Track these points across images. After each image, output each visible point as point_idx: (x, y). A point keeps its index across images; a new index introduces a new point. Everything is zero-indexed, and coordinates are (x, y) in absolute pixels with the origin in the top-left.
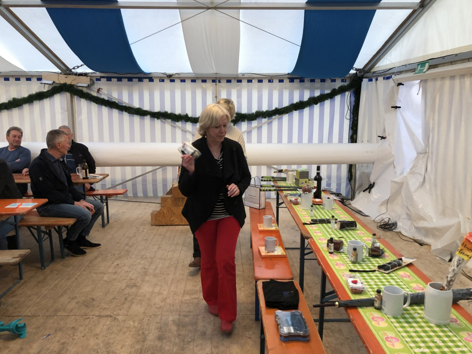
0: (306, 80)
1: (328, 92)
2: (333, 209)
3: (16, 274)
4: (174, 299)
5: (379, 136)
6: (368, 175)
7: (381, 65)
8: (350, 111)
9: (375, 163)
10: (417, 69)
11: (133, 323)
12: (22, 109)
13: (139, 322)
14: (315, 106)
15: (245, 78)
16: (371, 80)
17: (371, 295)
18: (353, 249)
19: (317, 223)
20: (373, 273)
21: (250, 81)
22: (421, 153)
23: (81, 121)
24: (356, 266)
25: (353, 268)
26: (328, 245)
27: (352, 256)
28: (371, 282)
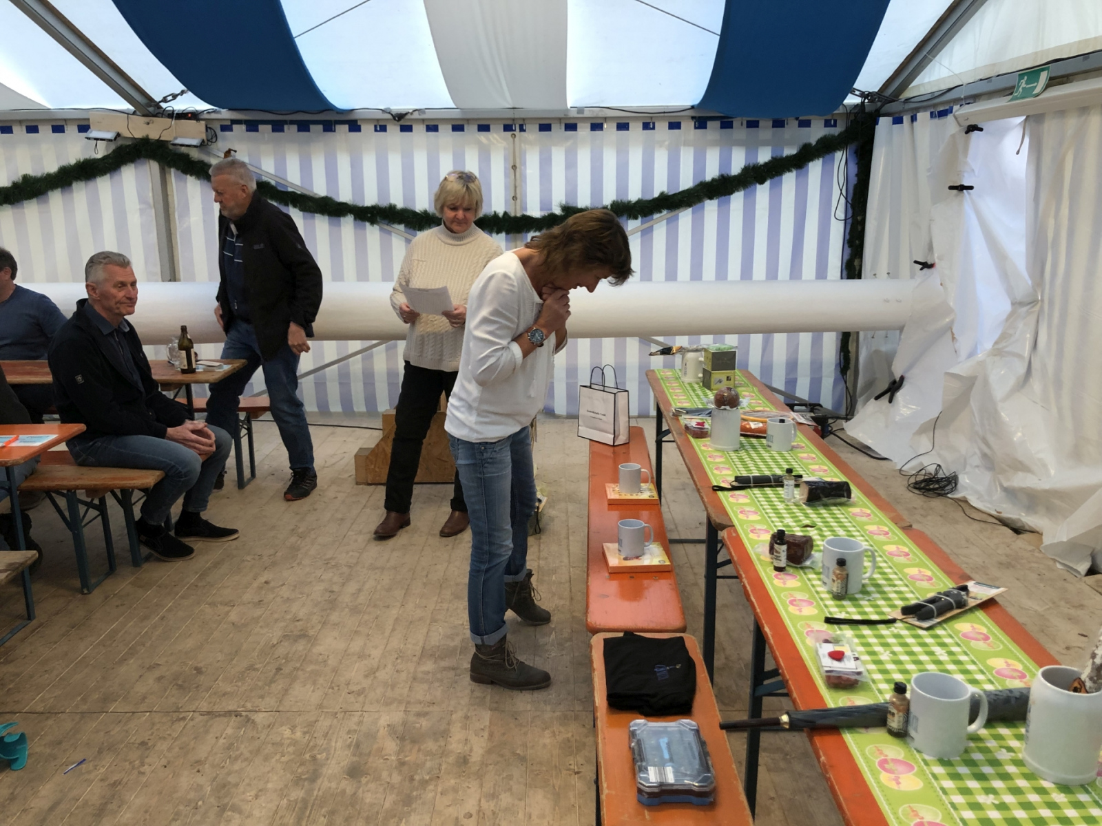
0: (736, 123)
1: (790, 151)
2: (793, 448)
3: (20, 607)
4: (397, 671)
5: (916, 262)
6: (889, 359)
7: (926, 80)
8: (846, 198)
9: (905, 328)
10: (1019, 87)
11: (290, 733)
12: (47, 202)
13: (305, 730)
14: (758, 186)
15: (585, 119)
16: (898, 121)
17: (880, 691)
18: (836, 561)
19: (750, 487)
20: (888, 628)
21: (597, 126)
22: (1021, 304)
23: (189, 229)
24: (843, 606)
25: (836, 613)
26: (772, 550)
27: (834, 581)
28: (882, 654)
